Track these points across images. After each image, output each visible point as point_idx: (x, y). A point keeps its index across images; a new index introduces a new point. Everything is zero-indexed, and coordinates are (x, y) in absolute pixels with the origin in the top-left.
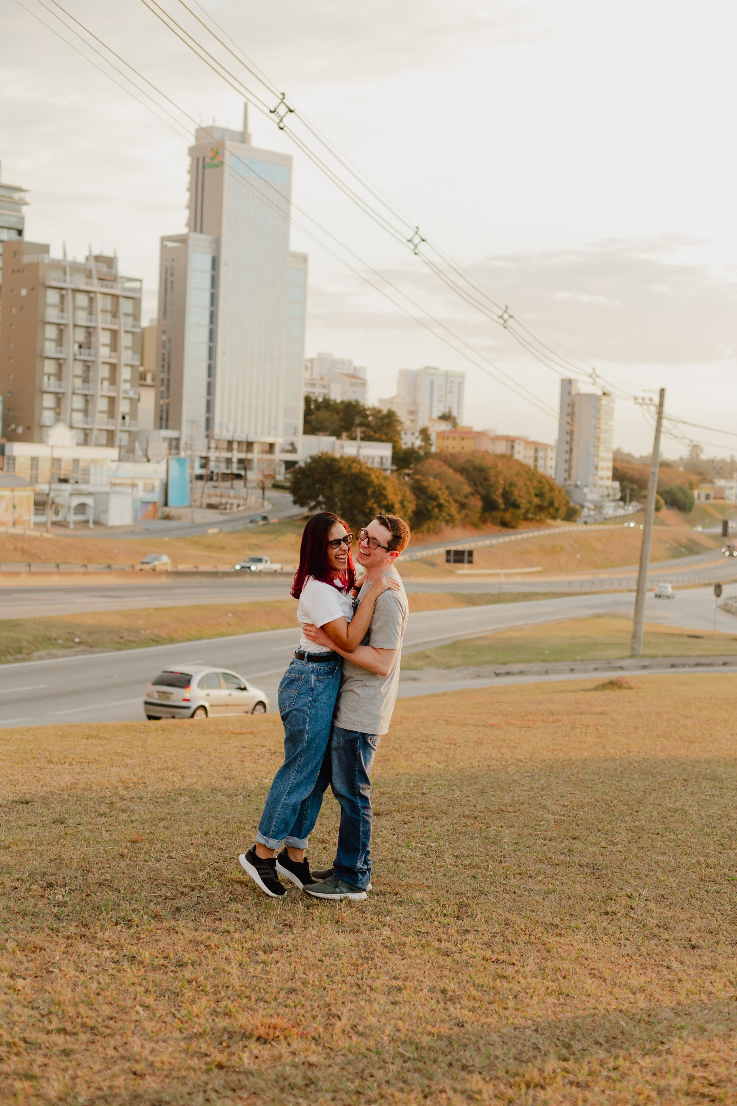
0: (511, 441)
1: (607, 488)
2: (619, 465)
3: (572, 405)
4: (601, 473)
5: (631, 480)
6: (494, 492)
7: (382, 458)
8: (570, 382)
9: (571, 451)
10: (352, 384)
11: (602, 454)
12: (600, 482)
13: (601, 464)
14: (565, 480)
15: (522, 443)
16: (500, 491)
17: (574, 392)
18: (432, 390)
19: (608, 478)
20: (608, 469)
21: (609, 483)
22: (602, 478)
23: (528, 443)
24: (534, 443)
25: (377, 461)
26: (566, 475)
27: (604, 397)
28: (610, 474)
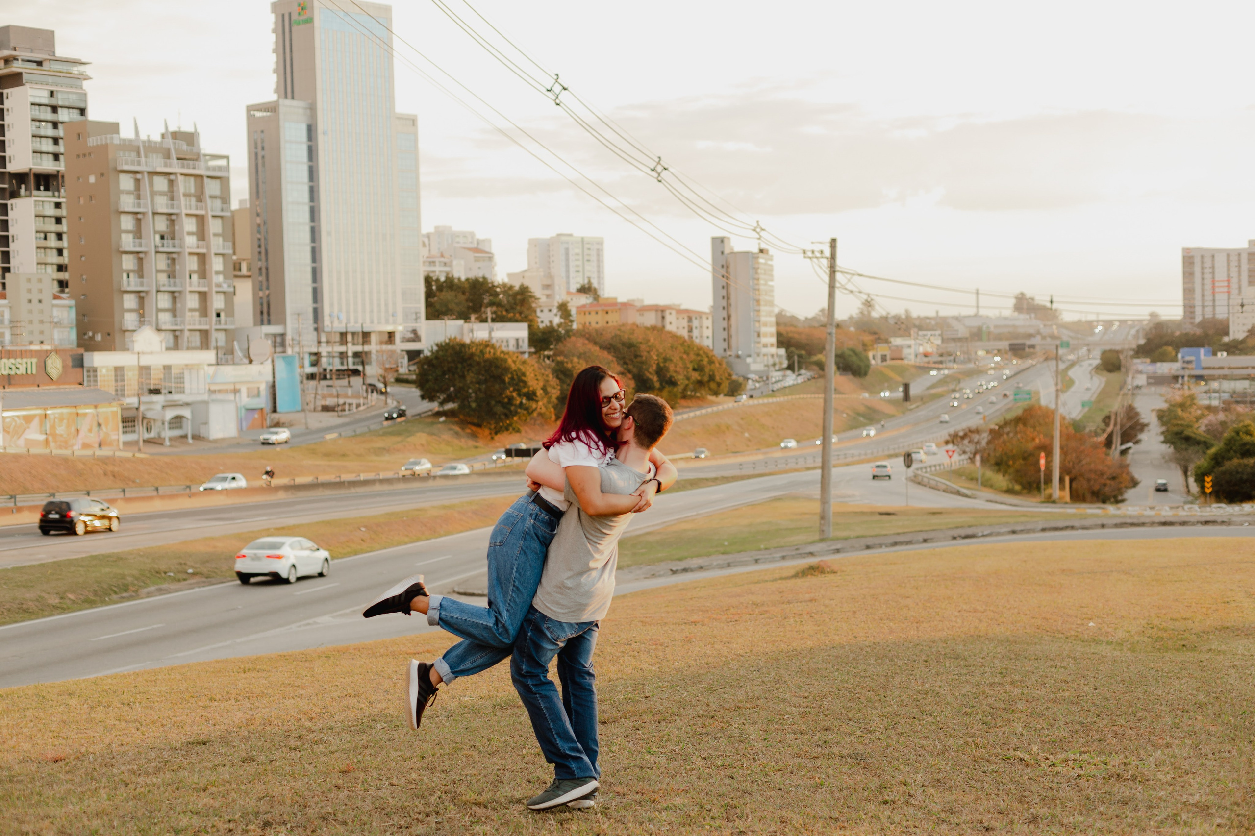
0: (661, 311)
1: (772, 356)
2: (783, 329)
3: (726, 266)
4: (764, 340)
5: (798, 345)
6: (647, 370)
7: (517, 340)
8: (722, 240)
9: (729, 317)
10: (477, 260)
11: (763, 319)
12: (764, 350)
13: (763, 330)
14: (725, 350)
15: (674, 312)
16: (654, 367)
17: (727, 251)
18: (567, 260)
19: (772, 345)
20: (772, 335)
21: (774, 350)
22: (765, 346)
23: (680, 311)
24: (687, 311)
25: (512, 343)
26: (725, 345)
27: (761, 255)
28: (774, 340)
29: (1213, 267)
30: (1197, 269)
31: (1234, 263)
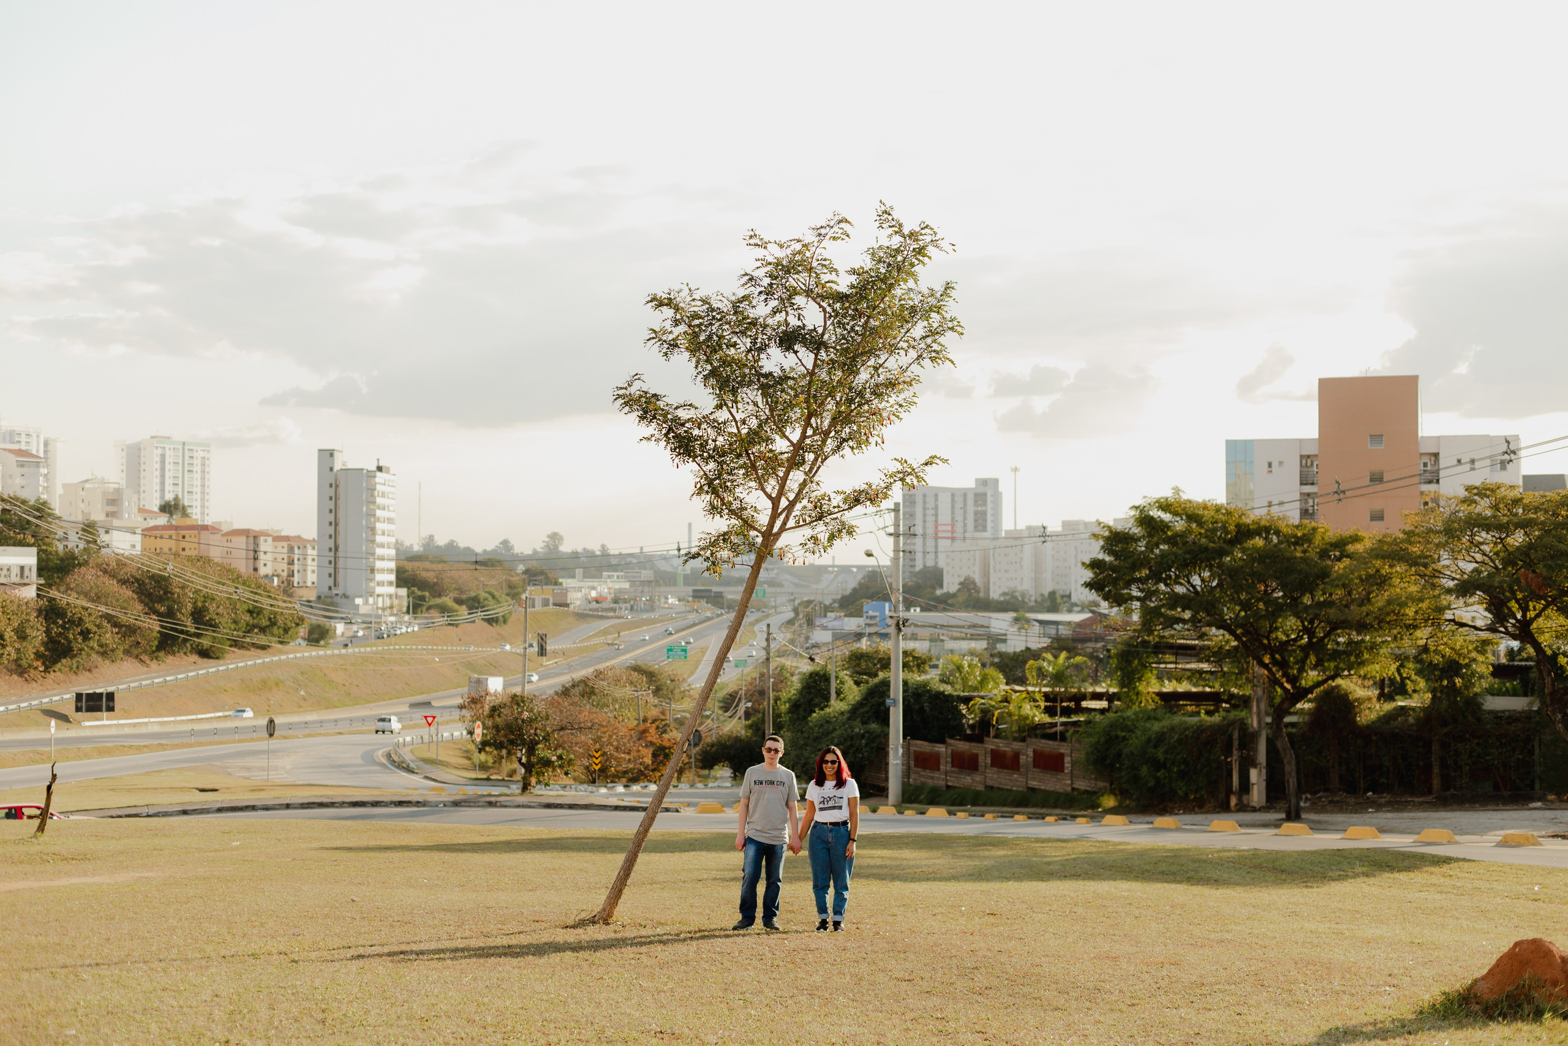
0: (253, 537)
1: (391, 596)
2: (409, 566)
3: (335, 486)
4: (379, 577)
5: (423, 585)
7: (22, 568)
8: (331, 453)
9: (336, 548)
10: (21, 465)
11: (379, 551)
12: (379, 590)
13: (379, 564)
14: (330, 588)
15: (270, 539)
17: (337, 467)
18: (163, 469)
19: (390, 583)
20: (390, 571)
21: (392, 590)
22: (381, 584)
23: (278, 539)
24: (287, 538)
25: (15, 571)
26: (331, 582)
27: (378, 474)
28: (392, 577)
29: (936, 508)
30: (919, 509)
31: (959, 504)
